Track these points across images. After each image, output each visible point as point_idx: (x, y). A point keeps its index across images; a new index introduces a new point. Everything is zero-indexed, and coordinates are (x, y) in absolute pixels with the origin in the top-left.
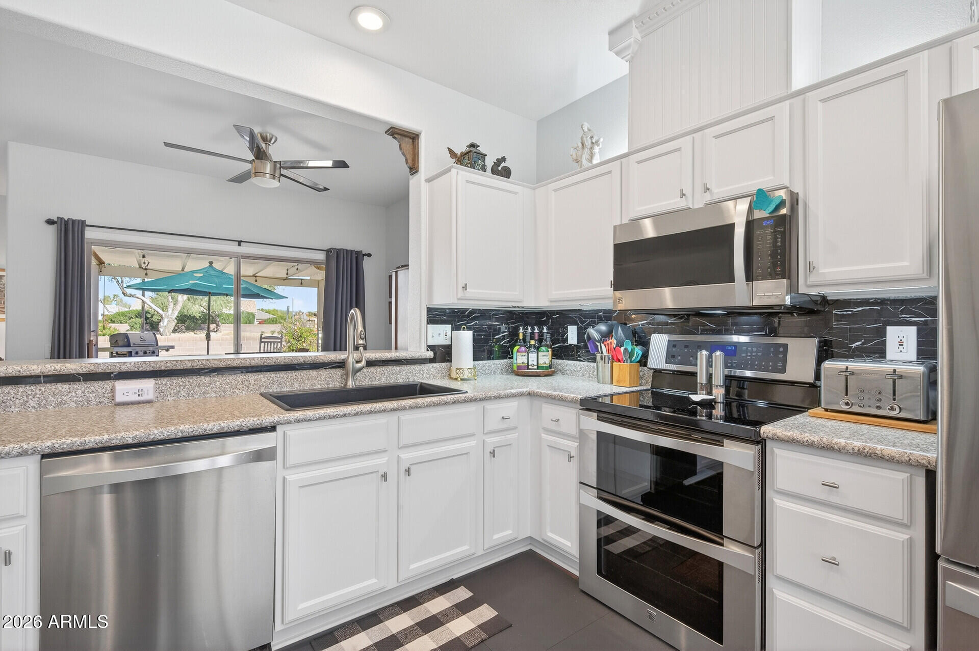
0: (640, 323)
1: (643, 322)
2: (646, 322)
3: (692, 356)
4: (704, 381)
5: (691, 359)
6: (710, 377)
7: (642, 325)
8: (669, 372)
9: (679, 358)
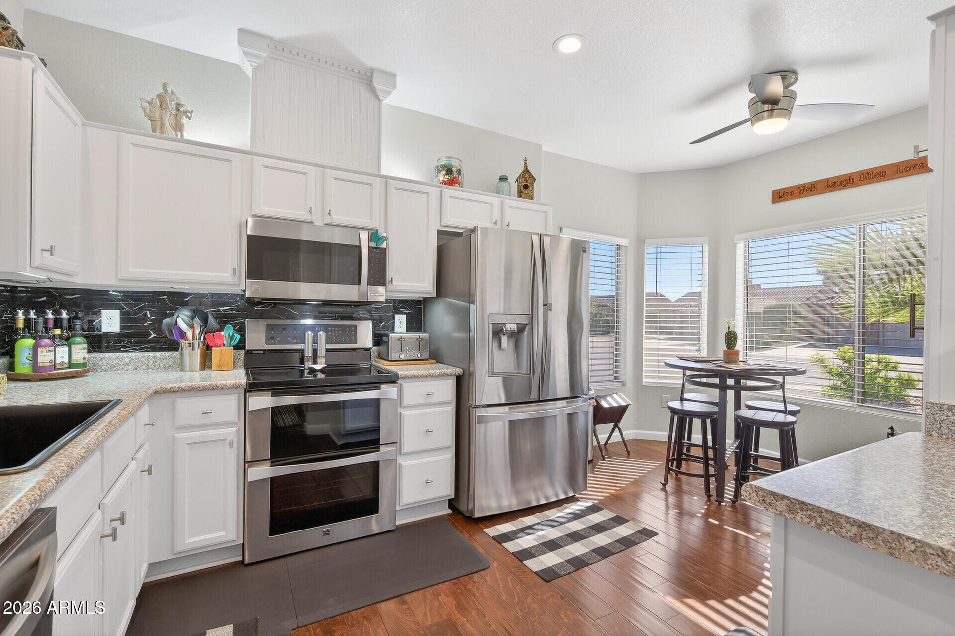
0: (221, 308)
1: (225, 308)
2: (229, 307)
3: (289, 337)
4: (311, 355)
5: (289, 339)
6: (315, 351)
7: (223, 310)
8: (260, 352)
9: (278, 339)
